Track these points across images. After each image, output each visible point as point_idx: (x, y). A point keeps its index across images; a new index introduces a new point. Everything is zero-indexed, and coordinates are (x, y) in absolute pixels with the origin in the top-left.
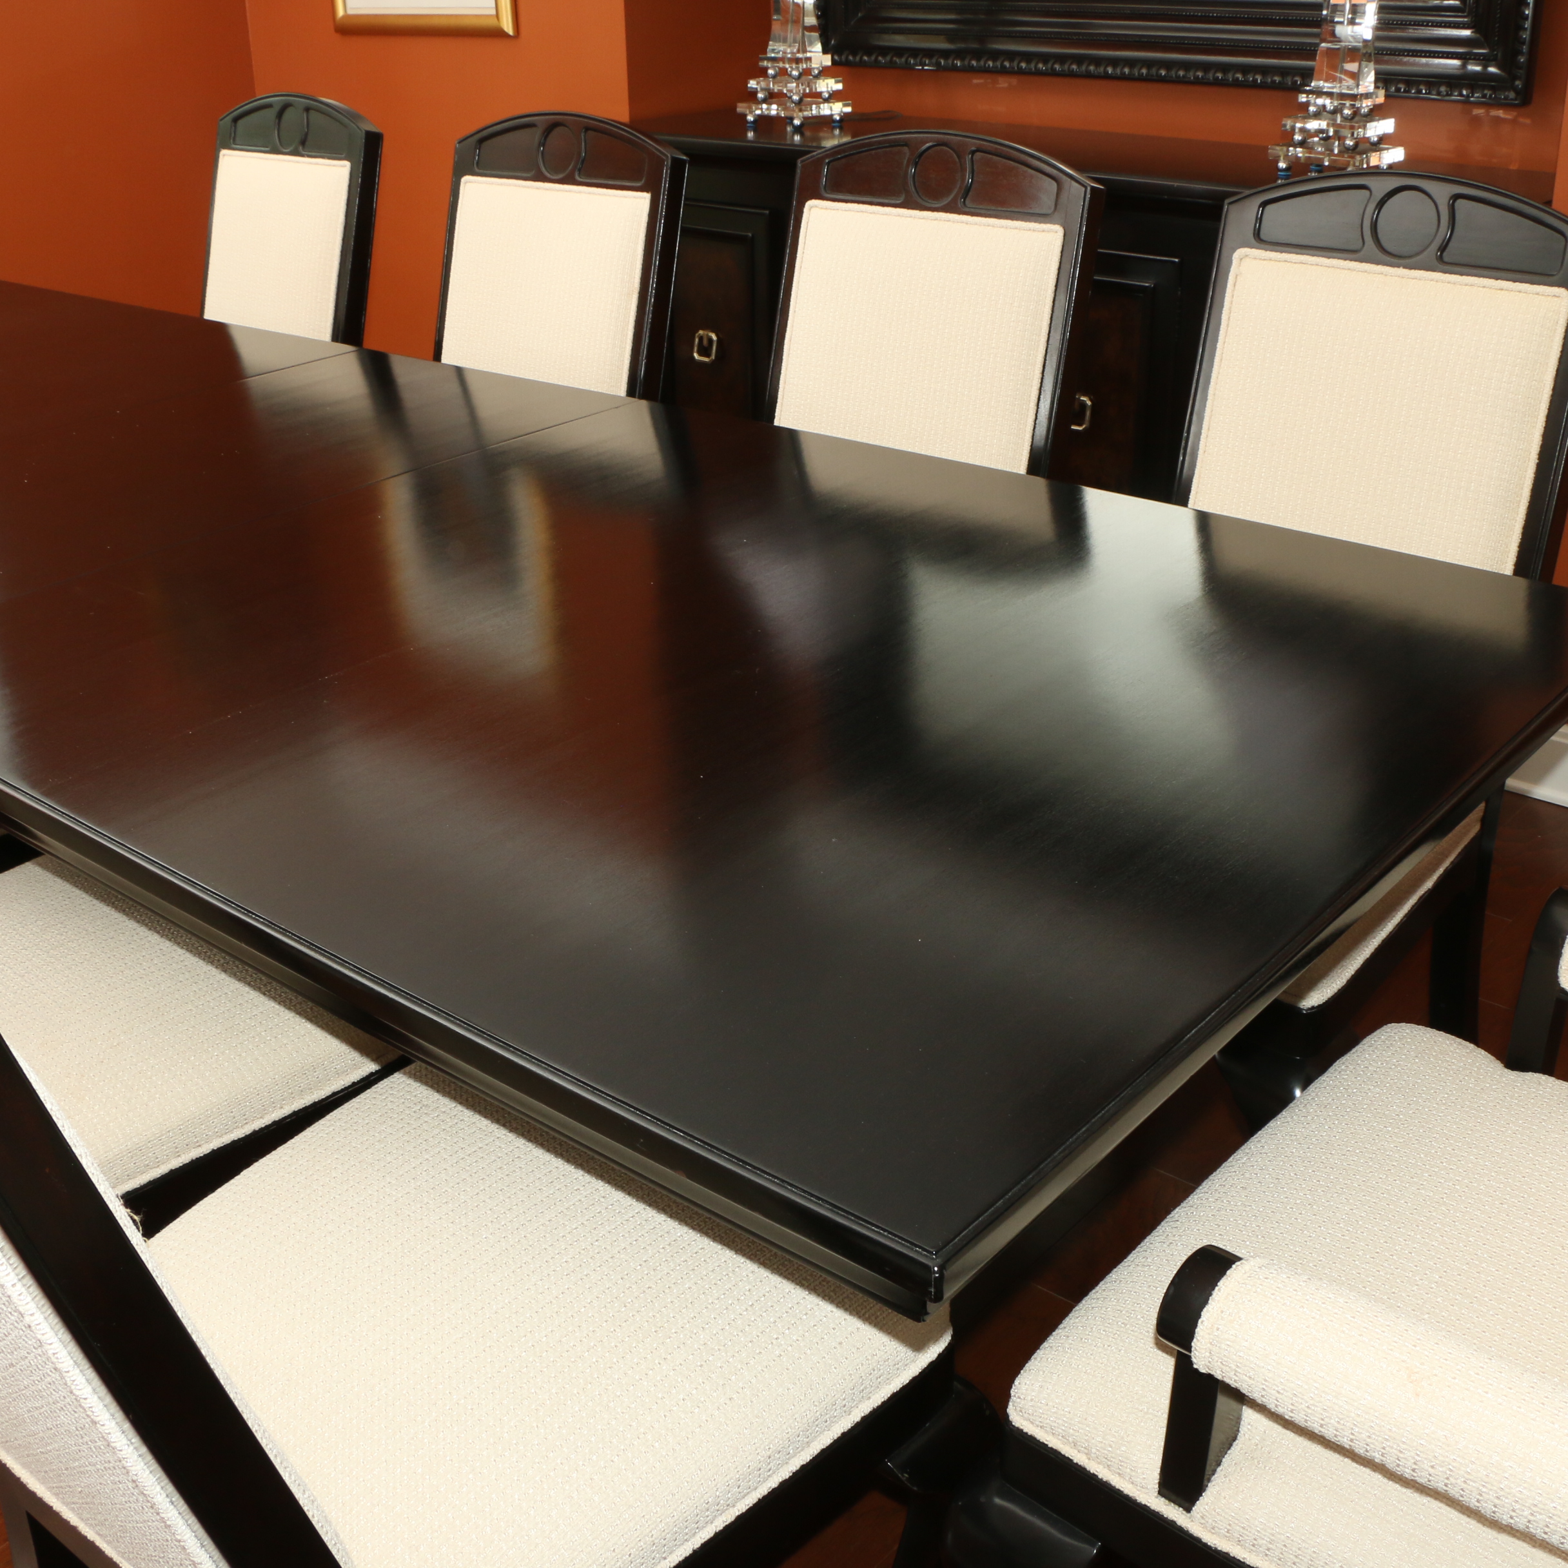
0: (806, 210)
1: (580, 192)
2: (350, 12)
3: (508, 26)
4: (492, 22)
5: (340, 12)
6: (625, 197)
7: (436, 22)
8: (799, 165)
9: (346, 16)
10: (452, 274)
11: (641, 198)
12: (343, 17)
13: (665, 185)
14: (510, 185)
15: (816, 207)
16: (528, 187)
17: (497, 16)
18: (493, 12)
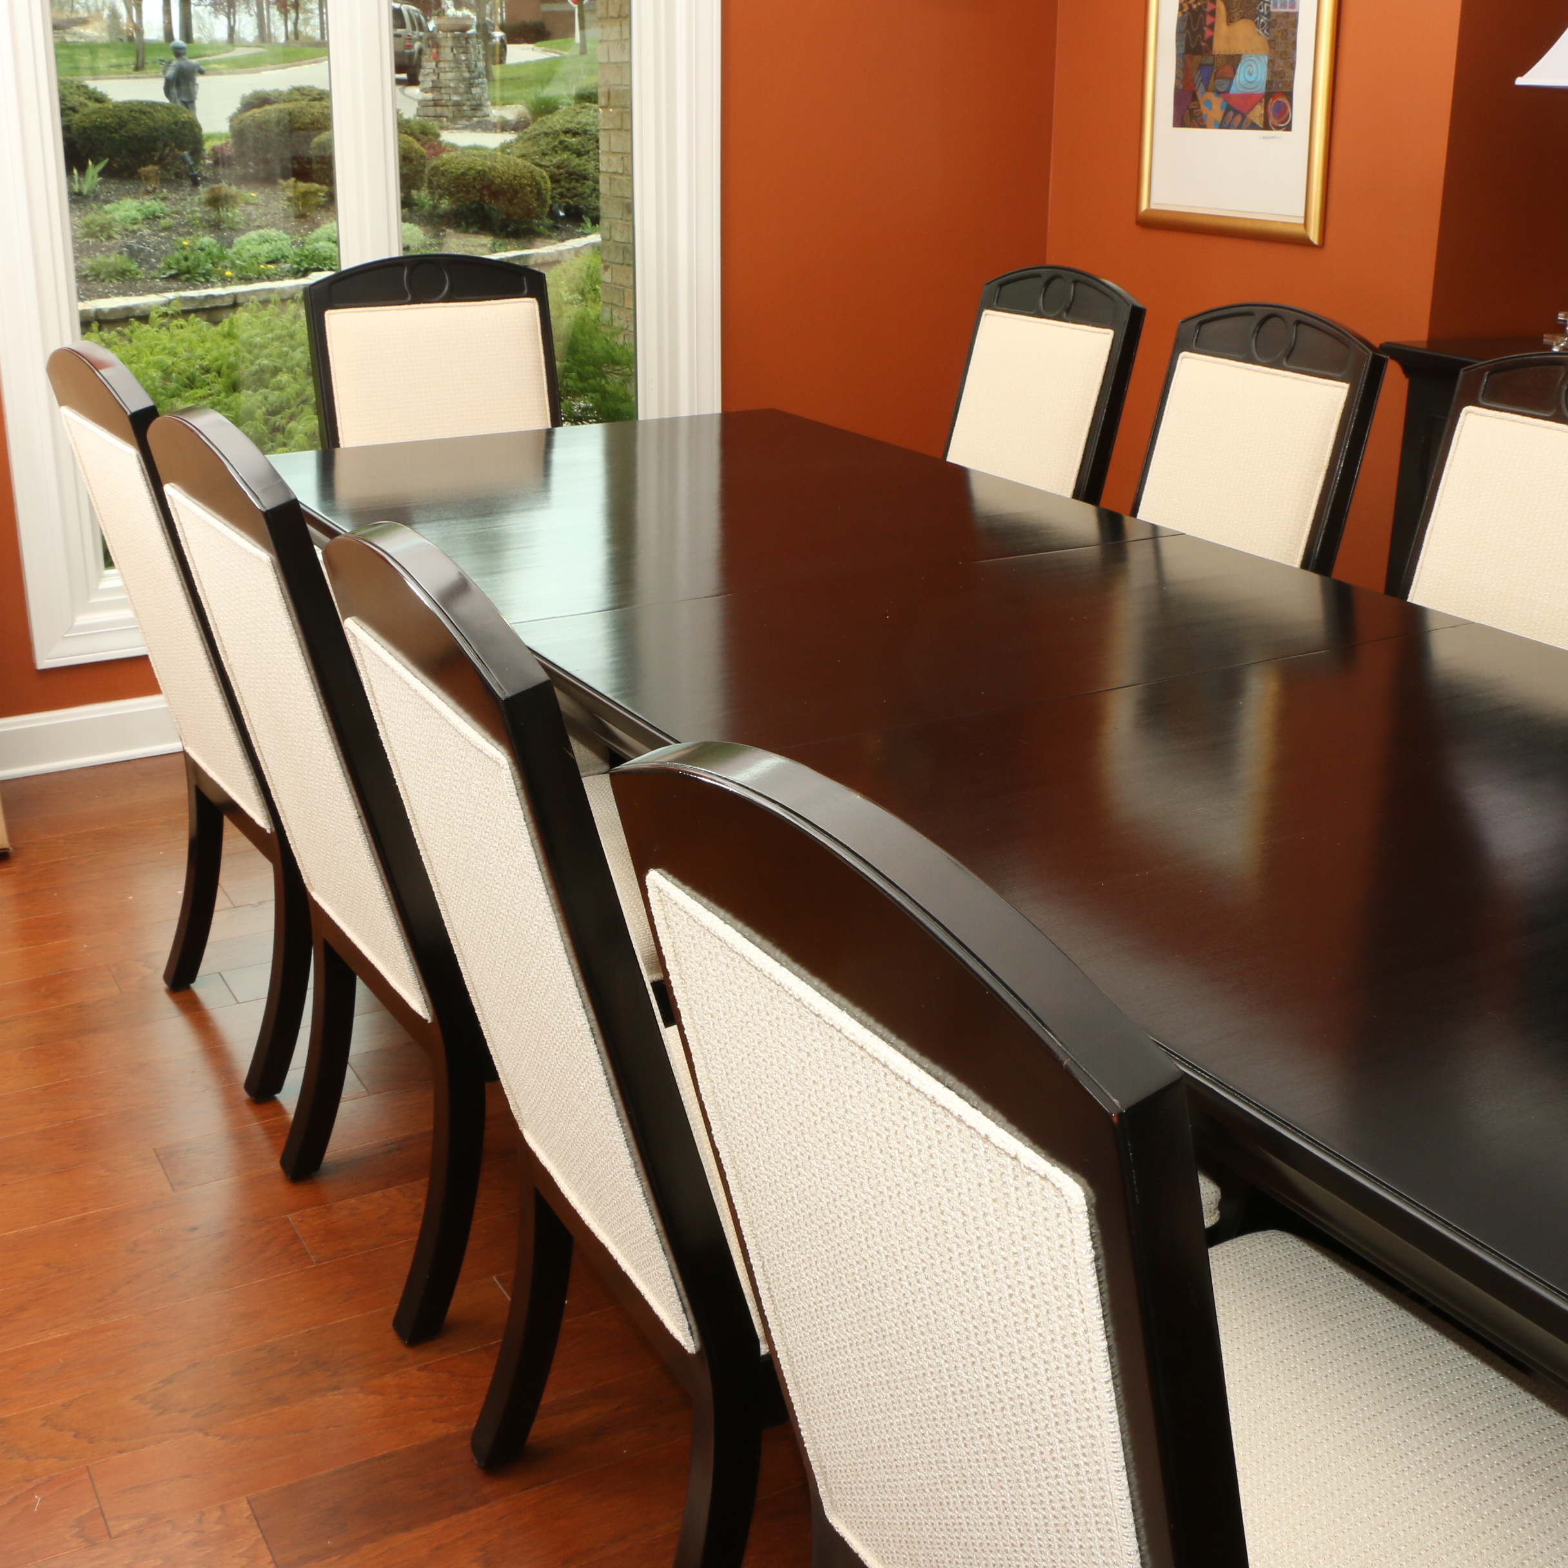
0: (1462, 414)
1: (1286, 377)
2: (1153, 207)
3: (1314, 237)
4: (1301, 230)
5: (1144, 206)
6: (1326, 385)
7: (1240, 224)
8: (1461, 373)
9: (1149, 210)
10: (1159, 436)
11: (1340, 387)
12: (1146, 210)
13: (1364, 377)
14: (1223, 364)
15: (1472, 412)
16: (1239, 367)
17: (1305, 224)
18: (1302, 221)
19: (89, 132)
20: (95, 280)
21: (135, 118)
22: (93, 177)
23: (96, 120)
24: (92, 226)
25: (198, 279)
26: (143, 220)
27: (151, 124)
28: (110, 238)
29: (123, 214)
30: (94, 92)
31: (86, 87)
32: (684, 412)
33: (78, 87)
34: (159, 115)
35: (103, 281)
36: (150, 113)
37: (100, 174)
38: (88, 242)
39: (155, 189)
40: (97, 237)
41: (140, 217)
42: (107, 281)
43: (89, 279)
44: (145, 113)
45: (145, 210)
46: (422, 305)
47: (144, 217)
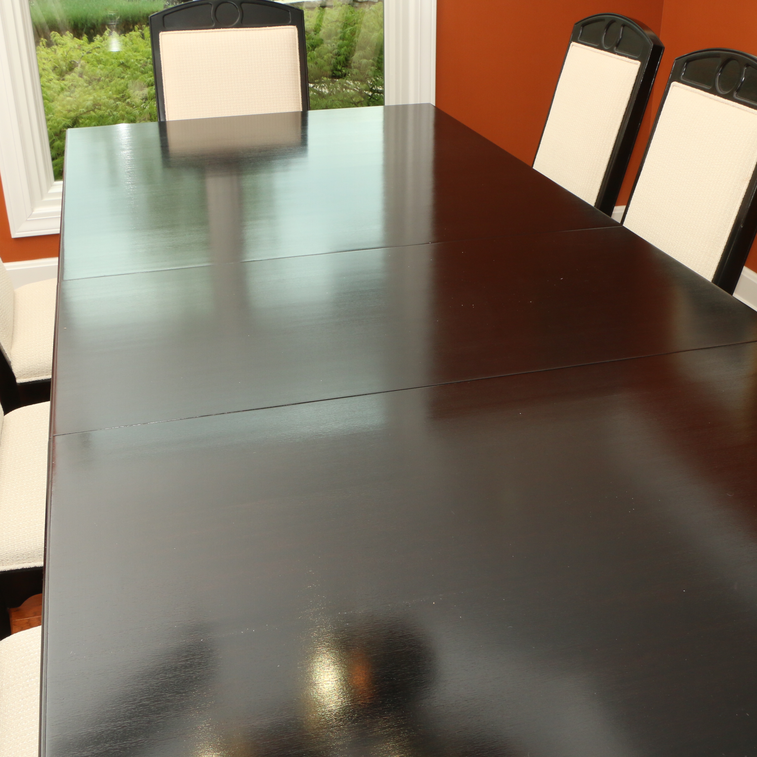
1: (733, 106)
14: (696, 92)
32: (412, 101)
46: (222, 29)
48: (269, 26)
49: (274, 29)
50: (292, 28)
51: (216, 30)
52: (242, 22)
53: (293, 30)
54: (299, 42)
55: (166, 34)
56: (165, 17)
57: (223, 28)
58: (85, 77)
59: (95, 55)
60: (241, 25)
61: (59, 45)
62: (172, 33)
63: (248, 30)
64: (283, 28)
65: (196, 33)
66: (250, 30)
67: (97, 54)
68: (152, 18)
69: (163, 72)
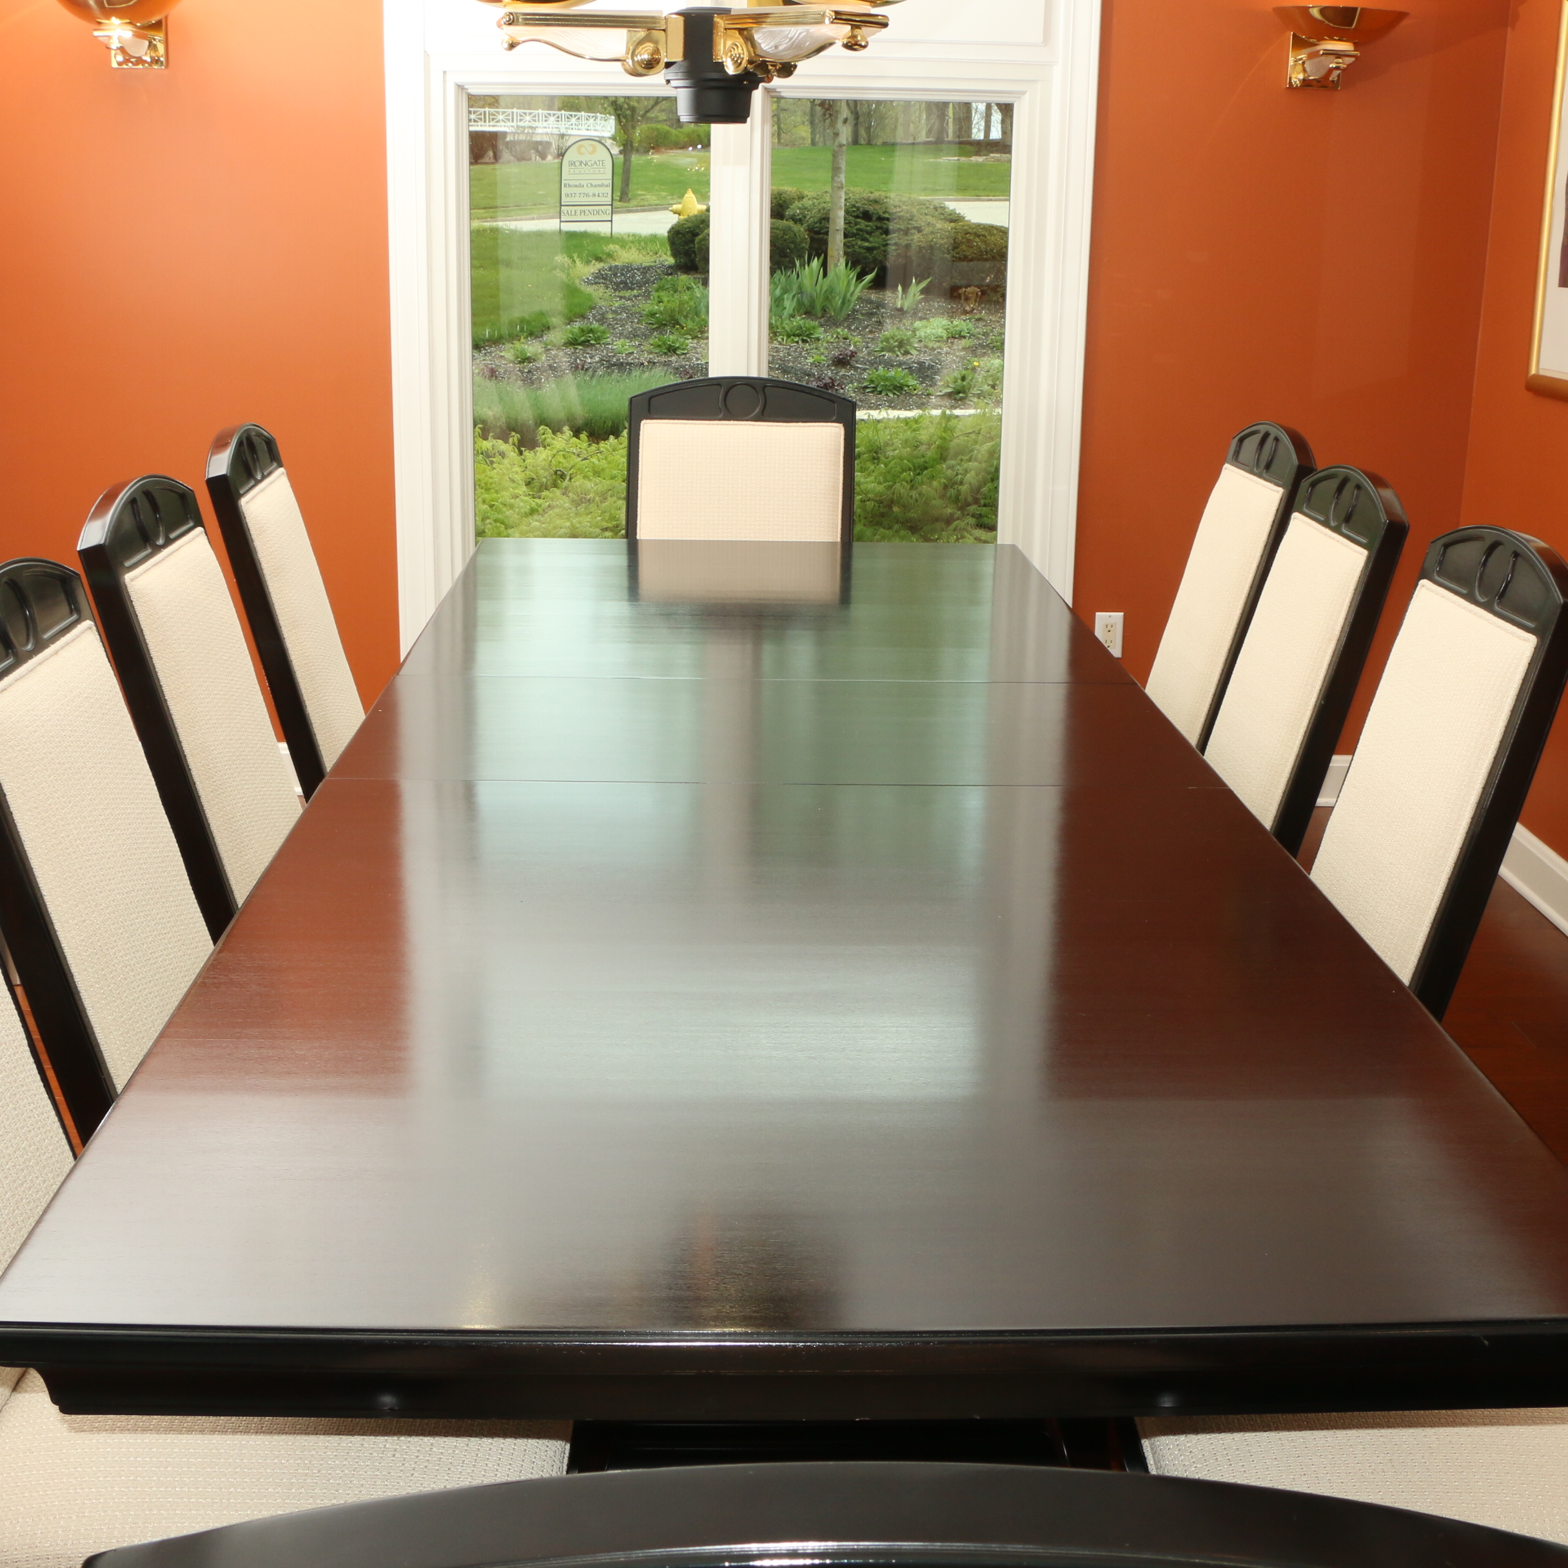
2: (1542, 373)
5: (1533, 371)
9: (1536, 376)
12: (1534, 375)
19: (924, 251)
20: (872, 392)
21: (969, 241)
22: (915, 295)
23: (932, 241)
24: (891, 341)
25: (972, 399)
26: (948, 338)
27: (983, 246)
28: (907, 353)
29: (929, 331)
30: (953, 213)
31: (944, 208)
33: (936, 209)
34: (993, 238)
35: (880, 393)
36: (984, 236)
37: (922, 292)
38: (884, 356)
39: (973, 309)
40: (894, 352)
41: (945, 335)
42: (883, 394)
43: (868, 390)
44: (979, 236)
45: (952, 329)
47: (950, 335)
48: (803, 422)
49: (810, 426)
50: (836, 427)
51: (723, 422)
52: (763, 414)
53: (837, 430)
54: (845, 448)
55: (650, 423)
56: (653, 400)
57: (734, 420)
58: (571, 495)
59: (593, 463)
60: (763, 417)
61: (548, 448)
62: (659, 423)
63: (771, 426)
64: (822, 426)
65: (695, 424)
66: (774, 426)
67: (597, 462)
68: (633, 399)
69: (640, 476)
